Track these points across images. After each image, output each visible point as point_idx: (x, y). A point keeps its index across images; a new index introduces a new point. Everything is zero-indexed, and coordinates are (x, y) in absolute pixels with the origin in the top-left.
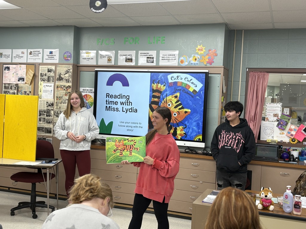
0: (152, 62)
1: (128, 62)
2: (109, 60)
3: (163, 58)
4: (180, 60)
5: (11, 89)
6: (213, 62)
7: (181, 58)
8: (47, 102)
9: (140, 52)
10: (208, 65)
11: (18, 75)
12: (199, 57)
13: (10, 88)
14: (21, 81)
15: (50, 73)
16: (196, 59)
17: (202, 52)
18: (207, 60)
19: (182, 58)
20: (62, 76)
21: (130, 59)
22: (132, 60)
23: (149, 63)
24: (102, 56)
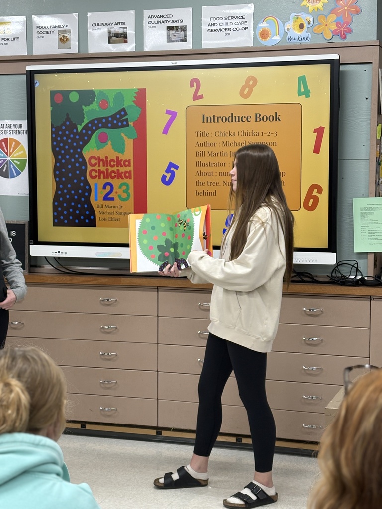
0: (182, 41)
1: (115, 42)
2: (63, 40)
3: (213, 28)
4: (259, 31)
6: (350, 31)
7: (261, 25)
9: (147, 13)
10: (337, 40)
12: (311, 20)
16: (302, 26)
17: (319, 5)
18: (334, 27)
19: (263, 25)
21: (121, 34)
22: (127, 38)
23: (174, 42)
24: (43, 31)
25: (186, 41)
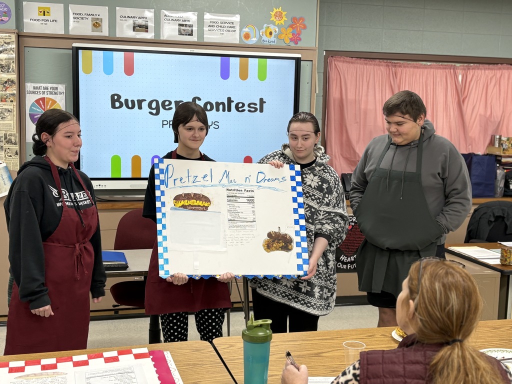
0: (189, 35)
1: (138, 31)
2: (97, 25)
3: (212, 28)
4: (243, 34)
6: (300, 40)
7: (244, 30)
9: (163, 12)
10: (292, 45)
16: (271, 33)
17: (282, 21)
18: (291, 36)
19: (246, 30)
21: (144, 25)
22: (148, 29)
23: (184, 35)
24: (79, 17)
25: (192, 35)
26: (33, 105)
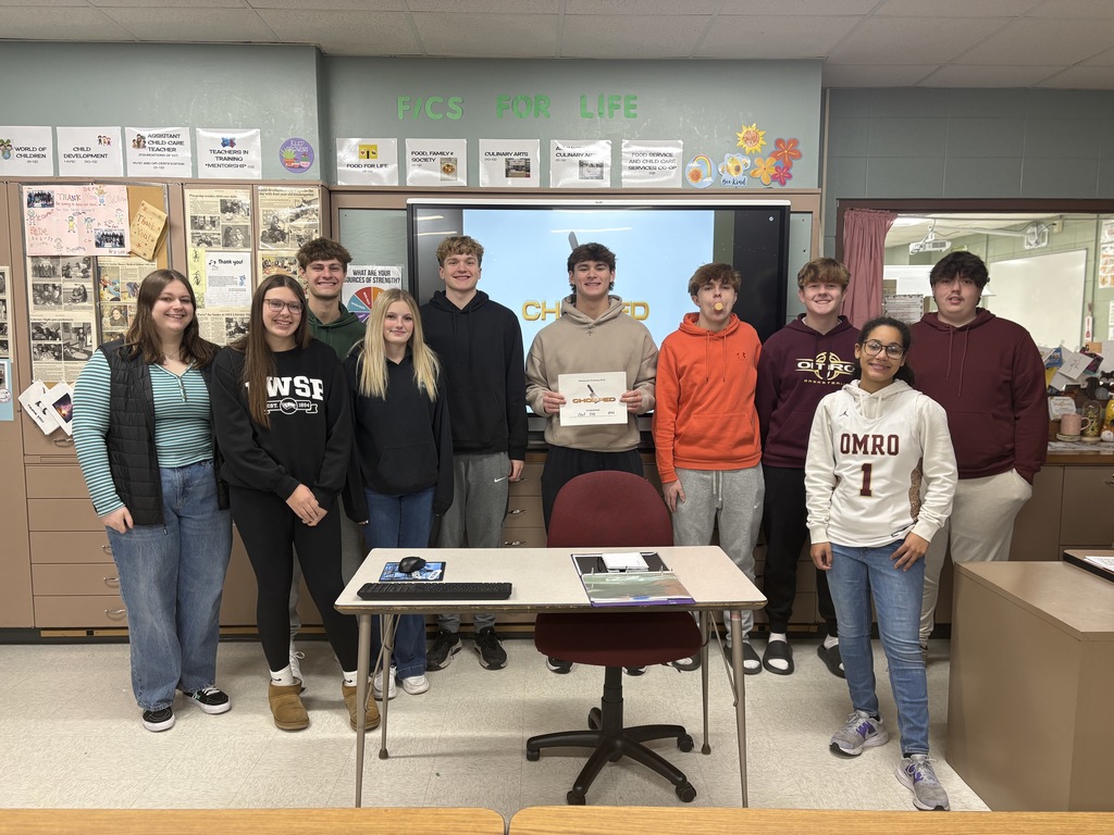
0: (597, 178)
1: (514, 176)
2: (448, 169)
3: (635, 165)
4: (688, 171)
5: (67, 276)
6: (790, 177)
7: (690, 165)
8: (229, 321)
9: (554, 143)
10: (776, 186)
11: (94, 225)
13: (59, 272)
14: (107, 245)
15: (231, 214)
16: (738, 169)
17: (757, 147)
18: (773, 172)
19: (694, 165)
20: (280, 224)
21: (523, 166)
22: (529, 171)
23: (588, 179)
24: (422, 158)
25: (602, 178)
26: (353, 299)
